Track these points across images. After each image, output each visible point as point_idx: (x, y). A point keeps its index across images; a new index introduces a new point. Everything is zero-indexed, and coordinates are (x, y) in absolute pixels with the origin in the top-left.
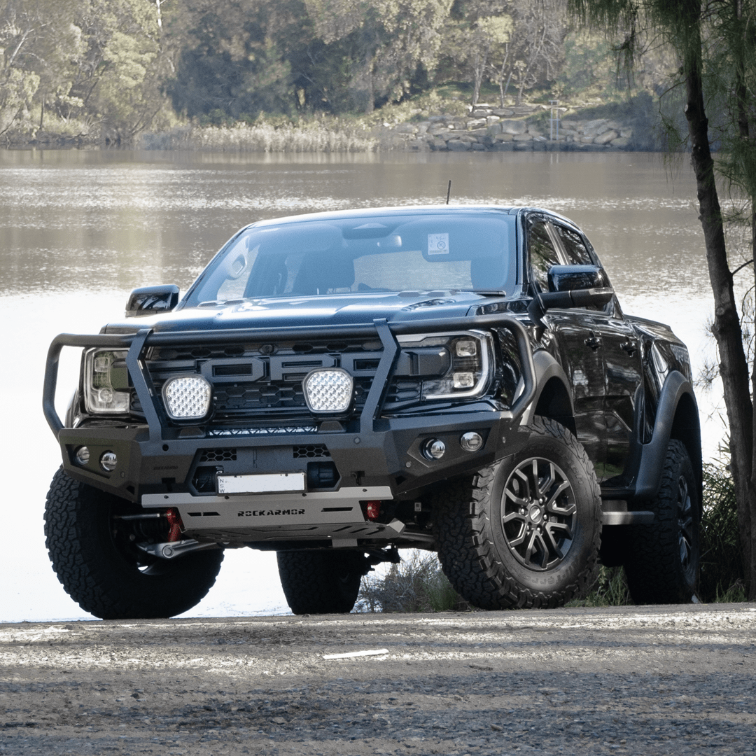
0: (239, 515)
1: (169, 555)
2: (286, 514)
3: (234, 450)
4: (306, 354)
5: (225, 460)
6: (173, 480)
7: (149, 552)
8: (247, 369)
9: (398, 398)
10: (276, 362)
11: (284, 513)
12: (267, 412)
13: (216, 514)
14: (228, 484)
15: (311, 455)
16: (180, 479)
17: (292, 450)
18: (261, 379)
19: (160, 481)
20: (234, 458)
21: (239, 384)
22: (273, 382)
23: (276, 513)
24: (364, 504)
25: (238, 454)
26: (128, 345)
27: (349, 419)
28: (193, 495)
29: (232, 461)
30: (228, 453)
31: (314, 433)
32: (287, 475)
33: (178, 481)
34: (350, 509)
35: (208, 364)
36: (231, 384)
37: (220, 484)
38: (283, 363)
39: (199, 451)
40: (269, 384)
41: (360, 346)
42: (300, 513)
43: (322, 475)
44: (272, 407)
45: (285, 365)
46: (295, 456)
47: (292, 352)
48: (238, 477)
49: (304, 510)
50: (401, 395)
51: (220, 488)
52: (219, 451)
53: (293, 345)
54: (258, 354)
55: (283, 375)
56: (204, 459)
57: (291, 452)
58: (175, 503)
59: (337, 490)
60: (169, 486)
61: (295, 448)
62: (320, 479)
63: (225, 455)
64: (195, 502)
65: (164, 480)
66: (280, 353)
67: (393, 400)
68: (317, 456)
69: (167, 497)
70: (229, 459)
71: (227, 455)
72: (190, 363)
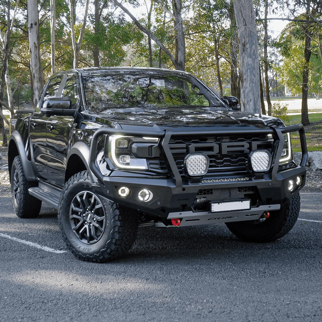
3: (212, 190)
5: (208, 194)
10: (224, 145)
14: (216, 207)
15: (246, 191)
18: (218, 153)
19: (180, 206)
20: (212, 193)
22: (222, 155)
25: (213, 192)
28: (193, 212)
29: (211, 195)
32: (242, 202)
33: (188, 206)
35: (192, 146)
37: (212, 207)
38: (228, 146)
40: (219, 156)
41: (257, 138)
46: (239, 191)
48: (220, 204)
51: (212, 210)
52: (205, 190)
54: (214, 141)
56: (198, 194)
57: (237, 190)
58: (183, 216)
59: (258, 207)
61: (239, 188)
65: (182, 206)
68: (248, 191)
69: (180, 214)
70: (209, 194)
71: (208, 192)
72: (184, 145)
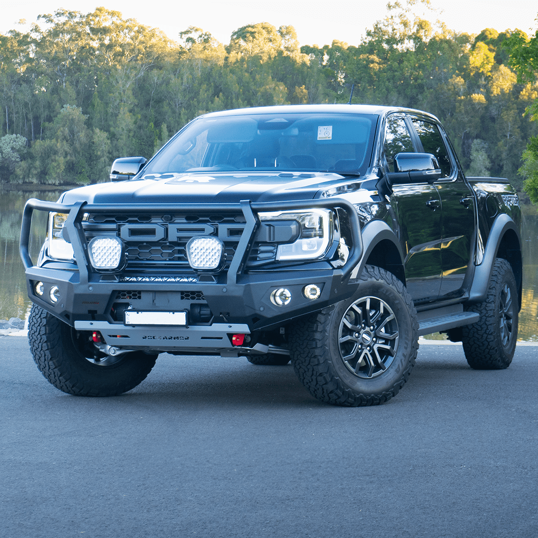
0: (144, 338)
1: (114, 354)
2: (176, 340)
3: (140, 292)
4: (194, 223)
5: (133, 298)
6: (96, 312)
7: (101, 350)
8: (152, 232)
9: (259, 257)
10: (172, 228)
11: (174, 338)
12: (165, 264)
13: (127, 337)
14: (132, 318)
15: (193, 298)
16: (100, 311)
17: (180, 294)
18: (162, 239)
19: (86, 312)
20: (140, 297)
21: (147, 242)
22: (170, 242)
23: (169, 339)
24: (230, 335)
25: (143, 295)
26: (67, 212)
27: (220, 274)
28: (110, 323)
29: (138, 300)
30: (136, 294)
31: (195, 283)
32: (173, 313)
33: (99, 313)
34: (221, 338)
35: (126, 228)
36: (143, 242)
37: (127, 317)
38: (178, 229)
39: (114, 292)
40: (168, 244)
41: (233, 219)
42: (186, 339)
43: (202, 312)
44: (170, 260)
45: (179, 230)
46: (182, 298)
47: (185, 221)
48: (140, 313)
49: (188, 338)
50: (261, 256)
51: (127, 320)
52: (129, 292)
53: (185, 216)
54: (161, 221)
55: (178, 237)
56: (118, 297)
57: (179, 296)
58: (98, 328)
59: (211, 325)
60: (92, 316)
61: (182, 293)
62: (201, 315)
63: (133, 295)
64: (112, 328)
65: (90, 311)
66: (176, 221)
67: (255, 259)
68: (197, 299)
69: (92, 324)
70: (136, 298)
71: (135, 295)
72: (114, 226)
